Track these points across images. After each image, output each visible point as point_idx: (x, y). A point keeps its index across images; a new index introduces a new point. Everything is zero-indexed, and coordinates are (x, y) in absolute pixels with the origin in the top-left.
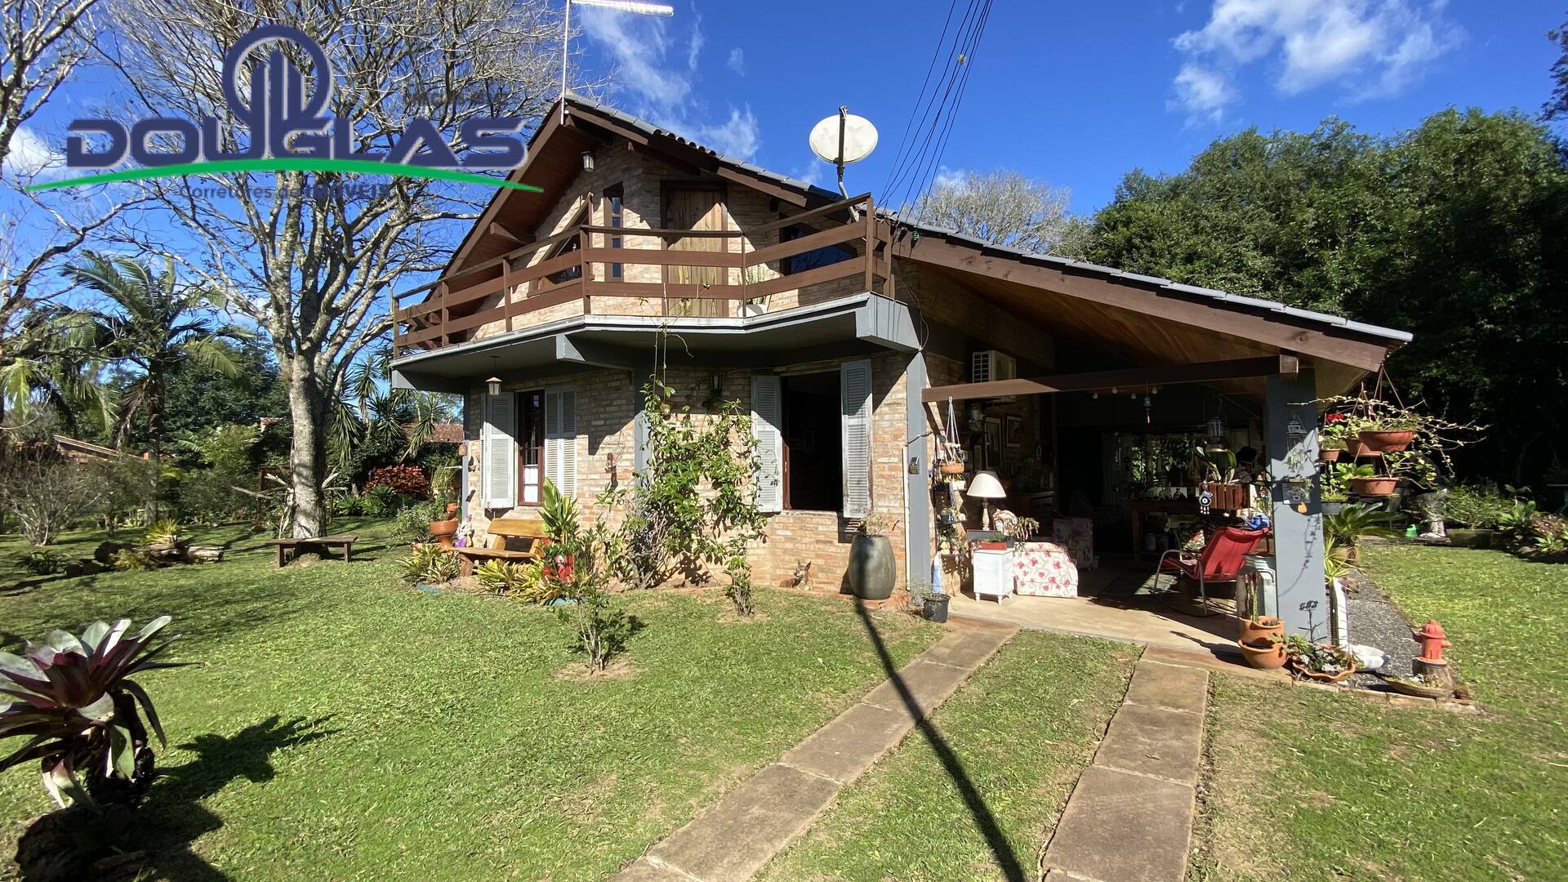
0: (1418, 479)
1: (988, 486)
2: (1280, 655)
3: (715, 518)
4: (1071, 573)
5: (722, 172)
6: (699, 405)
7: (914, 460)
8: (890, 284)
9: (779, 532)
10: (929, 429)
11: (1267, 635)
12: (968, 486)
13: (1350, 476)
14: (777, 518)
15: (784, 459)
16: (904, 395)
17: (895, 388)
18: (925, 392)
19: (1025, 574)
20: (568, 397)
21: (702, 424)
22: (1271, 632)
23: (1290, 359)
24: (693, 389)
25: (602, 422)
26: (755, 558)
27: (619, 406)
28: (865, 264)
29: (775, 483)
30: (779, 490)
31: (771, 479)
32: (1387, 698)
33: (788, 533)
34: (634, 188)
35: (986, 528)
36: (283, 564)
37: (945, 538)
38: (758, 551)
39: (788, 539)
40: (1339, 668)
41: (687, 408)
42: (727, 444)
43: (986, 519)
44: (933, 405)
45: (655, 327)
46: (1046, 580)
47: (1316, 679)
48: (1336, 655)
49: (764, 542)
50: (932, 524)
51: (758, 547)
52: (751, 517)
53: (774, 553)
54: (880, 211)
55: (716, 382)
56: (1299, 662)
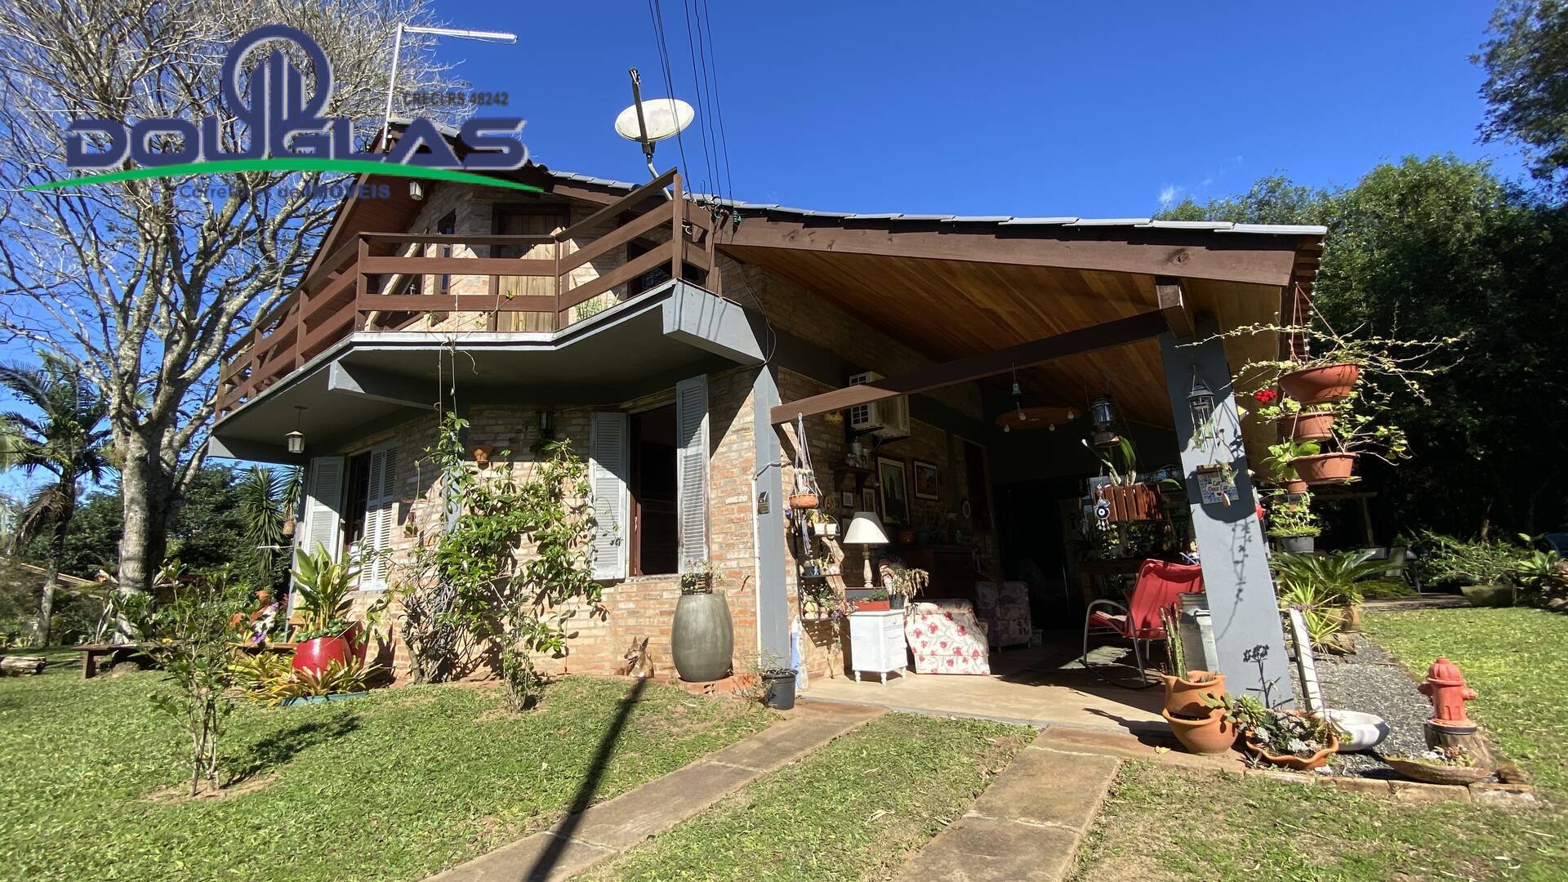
0: (1383, 452)
1: (866, 531)
2: (1223, 728)
3: (538, 591)
5: (559, 190)
6: (526, 450)
7: (762, 495)
8: (714, 276)
9: (622, 605)
10: (785, 459)
11: (1200, 698)
12: (843, 531)
13: (1288, 457)
14: (620, 587)
15: (633, 513)
16: (750, 418)
17: (742, 410)
18: (775, 412)
19: (924, 644)
20: (392, 455)
21: (526, 473)
22: (1204, 692)
23: (1169, 290)
24: (519, 432)
26: (591, 641)
28: (673, 250)
29: (617, 542)
30: (623, 553)
31: (611, 537)
32: (1392, 790)
33: (631, 605)
34: (464, 214)
35: (869, 585)
36: (91, 673)
37: (811, 598)
38: (595, 632)
39: (633, 613)
40: (1313, 744)
41: (506, 453)
42: (557, 495)
43: (868, 573)
44: (788, 427)
45: (438, 344)
46: (949, 652)
47: (1281, 765)
48: (1307, 724)
49: (604, 619)
50: (791, 580)
51: (595, 627)
52: (591, 588)
53: (615, 633)
54: (697, 197)
55: (544, 421)
56: (1256, 740)
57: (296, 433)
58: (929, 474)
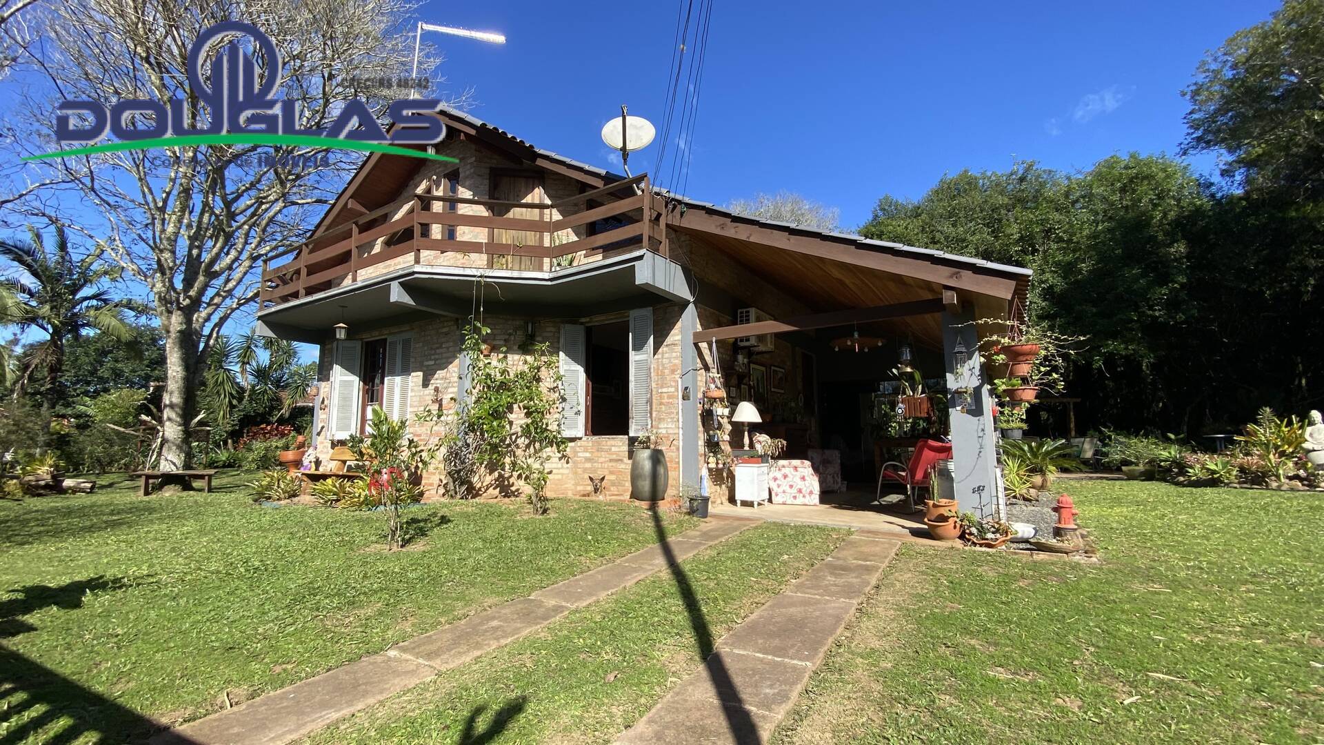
0: (1052, 388)
1: (748, 413)
2: (955, 527)
3: (527, 441)
4: (814, 484)
5: (540, 162)
6: (516, 347)
7: (686, 388)
8: (665, 246)
9: (580, 454)
10: (699, 365)
11: (946, 513)
12: (732, 413)
13: (1004, 387)
14: (579, 443)
15: (587, 395)
16: (679, 337)
17: (673, 332)
18: (696, 335)
19: (779, 486)
20: (406, 343)
21: (517, 363)
22: (947, 509)
23: (949, 293)
24: (510, 335)
25: (432, 363)
26: (560, 477)
27: (448, 348)
28: (643, 228)
29: (578, 413)
30: (581, 420)
31: (575, 410)
32: (1032, 555)
33: (588, 455)
34: (468, 173)
35: (747, 448)
36: (147, 493)
37: (712, 454)
38: (561, 471)
39: (588, 460)
40: (998, 535)
41: (504, 349)
42: (538, 380)
43: (746, 440)
44: (703, 346)
45: (474, 276)
46: (794, 491)
47: (981, 545)
48: (997, 526)
49: (568, 462)
50: (701, 443)
51: (562, 468)
52: (560, 443)
53: (576, 473)
54: (656, 189)
55: (530, 329)
56: (971, 534)
57: (341, 325)
58: (780, 375)
